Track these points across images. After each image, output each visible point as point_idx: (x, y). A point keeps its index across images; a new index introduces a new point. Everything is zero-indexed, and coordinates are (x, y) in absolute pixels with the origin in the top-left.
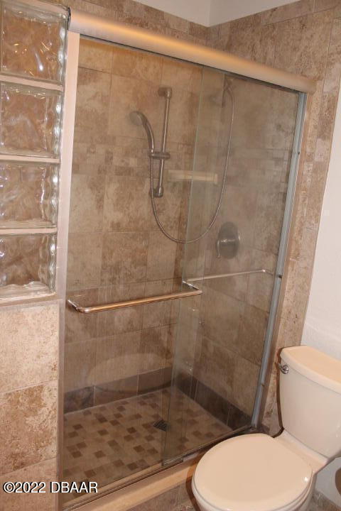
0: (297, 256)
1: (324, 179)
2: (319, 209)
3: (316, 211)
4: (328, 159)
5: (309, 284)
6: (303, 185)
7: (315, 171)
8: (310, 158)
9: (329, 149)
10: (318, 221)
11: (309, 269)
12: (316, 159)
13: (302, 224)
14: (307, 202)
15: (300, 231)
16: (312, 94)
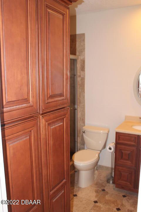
0: (80, 103)
1: (84, 82)
2: (84, 89)
3: (83, 90)
4: (84, 76)
5: (85, 110)
6: (79, 83)
7: (81, 79)
8: (80, 76)
9: (85, 74)
10: (84, 92)
11: (84, 106)
12: (82, 76)
13: (80, 94)
14: (81, 88)
15: (80, 96)
16: (78, 59)
